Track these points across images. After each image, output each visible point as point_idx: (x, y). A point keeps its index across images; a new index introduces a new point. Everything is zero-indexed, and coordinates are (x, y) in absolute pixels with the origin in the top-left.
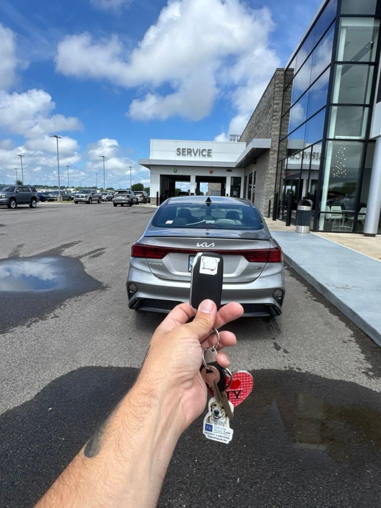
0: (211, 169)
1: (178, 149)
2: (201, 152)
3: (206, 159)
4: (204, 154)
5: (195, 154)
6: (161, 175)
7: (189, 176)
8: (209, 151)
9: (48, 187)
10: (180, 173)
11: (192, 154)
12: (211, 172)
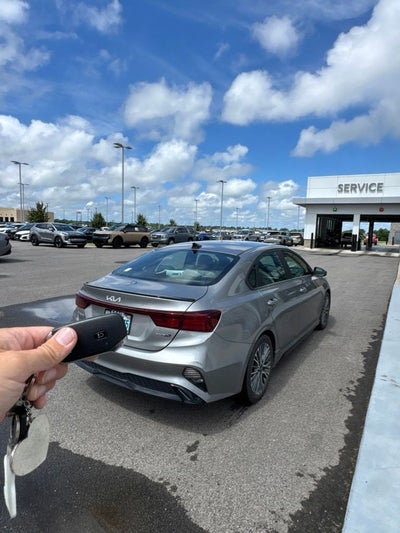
0: (382, 206)
1: (340, 186)
2: (369, 187)
3: (377, 195)
4: (373, 188)
5: (361, 190)
6: (318, 215)
7: (353, 216)
8: (380, 186)
9: (225, 228)
10: (341, 212)
11: (358, 190)
12: (381, 210)
